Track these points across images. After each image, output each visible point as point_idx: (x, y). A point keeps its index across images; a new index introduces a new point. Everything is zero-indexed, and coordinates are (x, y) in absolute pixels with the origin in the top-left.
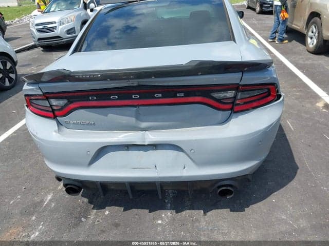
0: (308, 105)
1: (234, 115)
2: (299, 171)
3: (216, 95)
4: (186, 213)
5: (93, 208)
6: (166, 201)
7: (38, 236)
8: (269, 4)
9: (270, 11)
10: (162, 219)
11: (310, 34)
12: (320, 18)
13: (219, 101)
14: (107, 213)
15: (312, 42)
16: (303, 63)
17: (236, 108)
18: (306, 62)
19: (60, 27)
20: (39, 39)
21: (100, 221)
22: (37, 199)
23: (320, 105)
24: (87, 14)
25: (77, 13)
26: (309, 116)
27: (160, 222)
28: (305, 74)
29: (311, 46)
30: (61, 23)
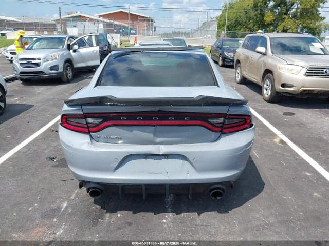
0: (268, 141)
1: (222, 135)
2: (265, 186)
3: (211, 120)
4: (184, 215)
5: (107, 212)
6: (167, 207)
7: (62, 233)
8: (230, 59)
9: (231, 65)
10: (166, 219)
11: (265, 86)
12: (272, 74)
13: (213, 125)
14: (119, 215)
15: (267, 93)
16: (261, 108)
17: (224, 131)
18: (264, 108)
19: (44, 64)
20: (22, 73)
21: (115, 221)
22: (54, 206)
23: (277, 140)
24: (70, 54)
25: (61, 53)
26: (269, 148)
27: (164, 221)
28: (264, 117)
29: (266, 96)
30: (46, 60)
